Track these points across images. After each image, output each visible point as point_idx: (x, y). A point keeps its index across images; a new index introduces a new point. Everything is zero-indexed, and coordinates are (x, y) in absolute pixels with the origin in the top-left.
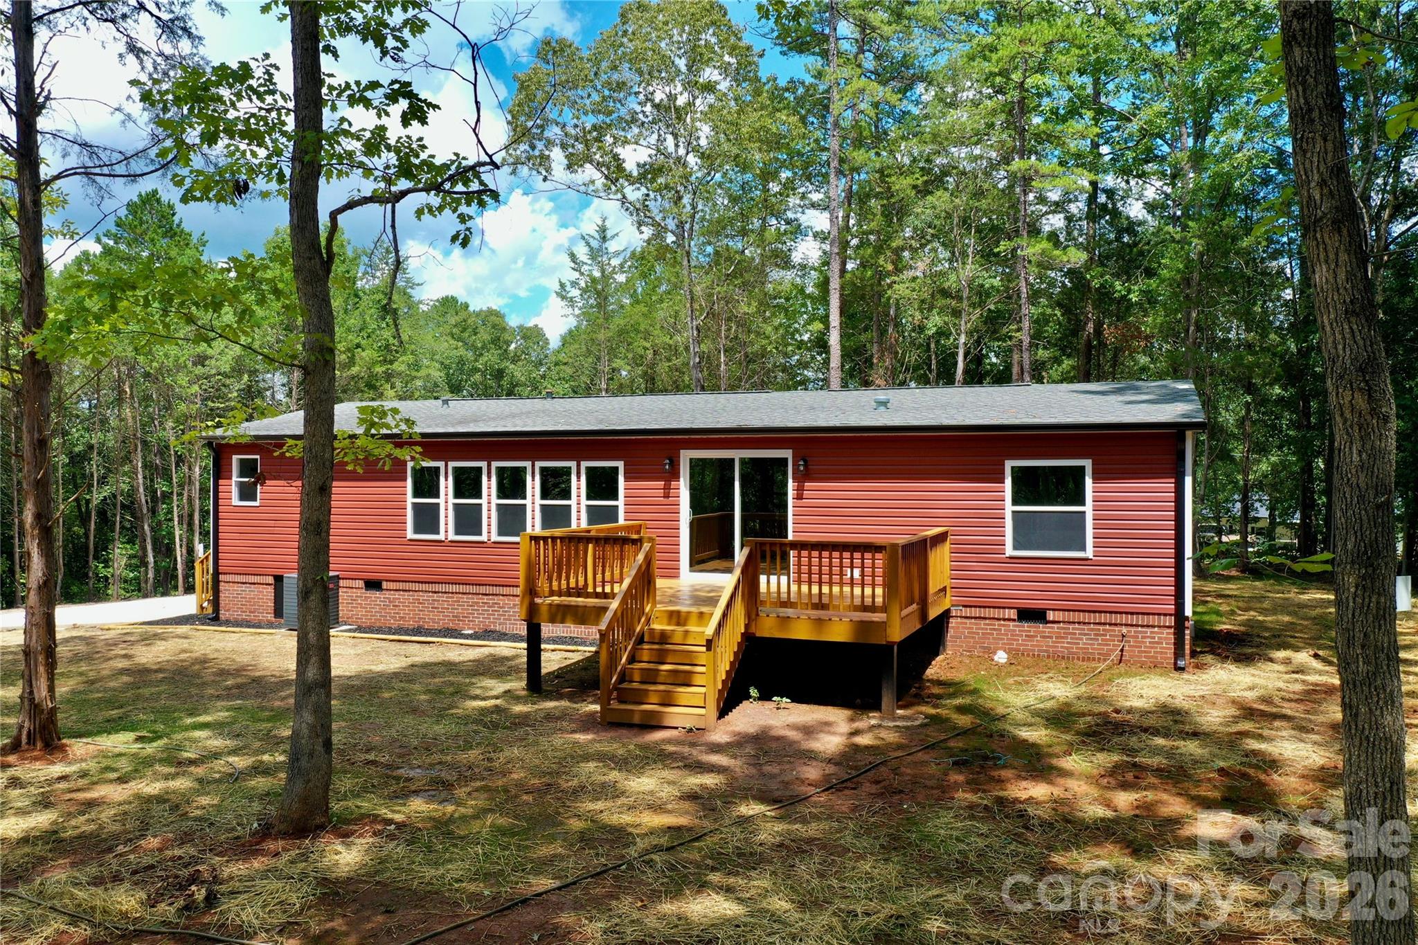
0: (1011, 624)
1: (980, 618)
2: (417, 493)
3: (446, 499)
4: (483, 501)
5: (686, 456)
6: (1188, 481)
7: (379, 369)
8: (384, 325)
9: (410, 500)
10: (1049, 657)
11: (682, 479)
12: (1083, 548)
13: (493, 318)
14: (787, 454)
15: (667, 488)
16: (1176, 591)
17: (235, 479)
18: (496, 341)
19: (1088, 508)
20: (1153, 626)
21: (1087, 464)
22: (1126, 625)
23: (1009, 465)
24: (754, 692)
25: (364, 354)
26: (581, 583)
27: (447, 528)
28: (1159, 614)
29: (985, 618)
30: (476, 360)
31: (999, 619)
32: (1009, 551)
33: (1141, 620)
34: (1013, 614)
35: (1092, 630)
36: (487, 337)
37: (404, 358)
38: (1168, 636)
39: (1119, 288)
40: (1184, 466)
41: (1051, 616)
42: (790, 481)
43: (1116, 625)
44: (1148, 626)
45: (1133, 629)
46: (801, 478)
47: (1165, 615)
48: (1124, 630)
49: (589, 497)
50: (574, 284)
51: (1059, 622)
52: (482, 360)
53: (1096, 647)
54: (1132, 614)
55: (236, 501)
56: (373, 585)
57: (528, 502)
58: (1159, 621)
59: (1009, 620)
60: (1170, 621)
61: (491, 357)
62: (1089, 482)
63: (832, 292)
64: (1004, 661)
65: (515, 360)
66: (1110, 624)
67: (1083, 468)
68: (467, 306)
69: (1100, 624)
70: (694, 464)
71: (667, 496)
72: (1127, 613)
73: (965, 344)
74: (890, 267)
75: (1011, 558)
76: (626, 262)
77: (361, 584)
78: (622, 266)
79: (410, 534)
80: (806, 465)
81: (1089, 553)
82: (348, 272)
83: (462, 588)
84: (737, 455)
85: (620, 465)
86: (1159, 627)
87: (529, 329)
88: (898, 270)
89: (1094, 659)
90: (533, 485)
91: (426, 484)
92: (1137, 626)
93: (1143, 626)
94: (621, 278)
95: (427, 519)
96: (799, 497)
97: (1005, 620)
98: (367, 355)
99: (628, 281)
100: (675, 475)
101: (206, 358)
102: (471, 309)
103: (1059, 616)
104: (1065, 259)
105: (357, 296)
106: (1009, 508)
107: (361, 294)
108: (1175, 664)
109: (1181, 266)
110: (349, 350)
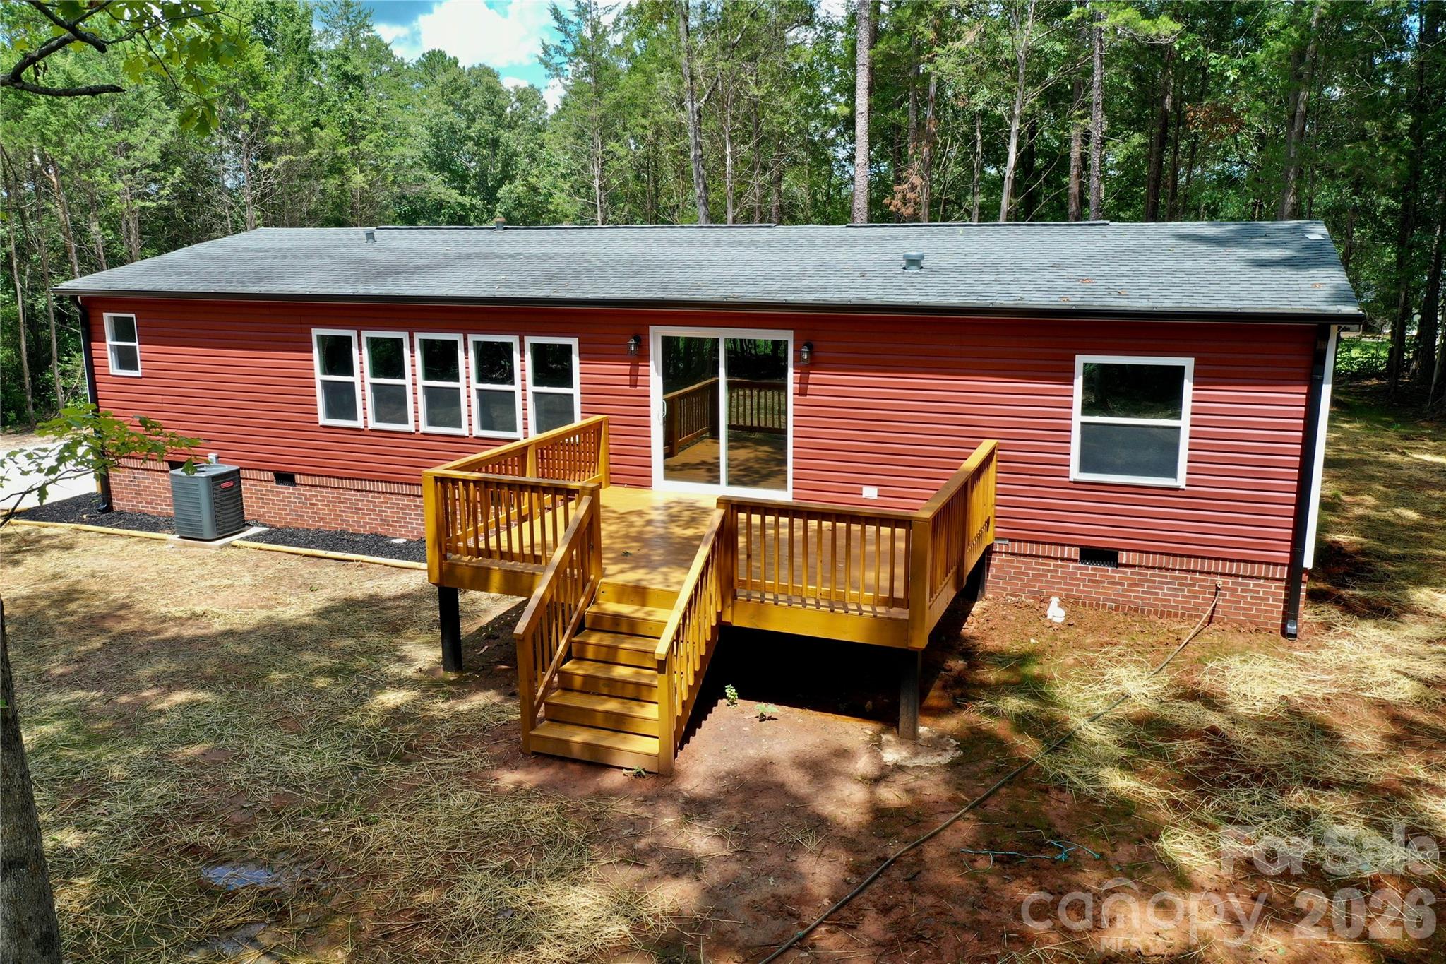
0: (1071, 565)
1: (1031, 555)
2: (329, 368)
3: (362, 375)
4: (407, 382)
5: (656, 336)
6: (1327, 390)
7: (344, 151)
8: (347, 96)
9: (319, 377)
10: (1117, 609)
11: (652, 363)
12: (1173, 473)
13: (486, 78)
14: (787, 336)
15: (634, 374)
16: (1294, 535)
17: (109, 342)
18: (489, 106)
19: (1184, 423)
20: (1258, 578)
21: (1188, 363)
22: (1222, 574)
23: (1081, 360)
24: (730, 691)
25: (323, 134)
26: (504, 543)
27: (366, 415)
28: (1268, 564)
29: (1037, 556)
30: (469, 128)
31: (1055, 559)
32: (1075, 473)
33: (1242, 569)
34: (1074, 553)
35: (1177, 578)
36: (480, 101)
37: (372, 136)
38: (1277, 592)
39: (1213, 62)
40: (1322, 373)
41: (1124, 557)
42: (791, 370)
43: (1208, 573)
44: (1251, 577)
45: (1231, 580)
46: (804, 368)
47: (1276, 564)
48: (1220, 581)
49: (537, 382)
50: (559, 50)
51: (1134, 566)
52: (476, 127)
53: (1180, 599)
54: (1232, 561)
55: (114, 370)
56: (285, 478)
57: (461, 384)
58: (1267, 571)
59: (1069, 560)
60: (1283, 572)
61: (483, 124)
62: (1188, 386)
63: (860, 68)
64: (1060, 620)
65: (511, 126)
66: (1201, 572)
67: (1182, 369)
68: (456, 61)
69: (1187, 571)
70: (668, 343)
71: (634, 384)
72: (1224, 560)
73: (1019, 131)
74: (931, 35)
75: (1075, 482)
76: (619, 19)
77: (270, 476)
78: (616, 23)
79: (323, 419)
80: (811, 353)
81: (1181, 481)
82: (298, 32)
83: (389, 488)
84: (723, 335)
85: (574, 342)
86: (1266, 579)
87: (524, 90)
88: (942, 39)
89: (1176, 615)
90: (467, 363)
91: (338, 358)
92: (1237, 576)
93: (1244, 577)
94: (616, 39)
95: (341, 400)
96: (802, 392)
97: (1063, 559)
98: (327, 134)
99: (626, 40)
100: (643, 356)
101: (129, 147)
102: (460, 65)
103: (1135, 558)
104: (1154, 32)
105: (312, 61)
106: (1078, 418)
107: (316, 58)
108: (1284, 626)
109: (1296, 35)
110: (304, 129)
